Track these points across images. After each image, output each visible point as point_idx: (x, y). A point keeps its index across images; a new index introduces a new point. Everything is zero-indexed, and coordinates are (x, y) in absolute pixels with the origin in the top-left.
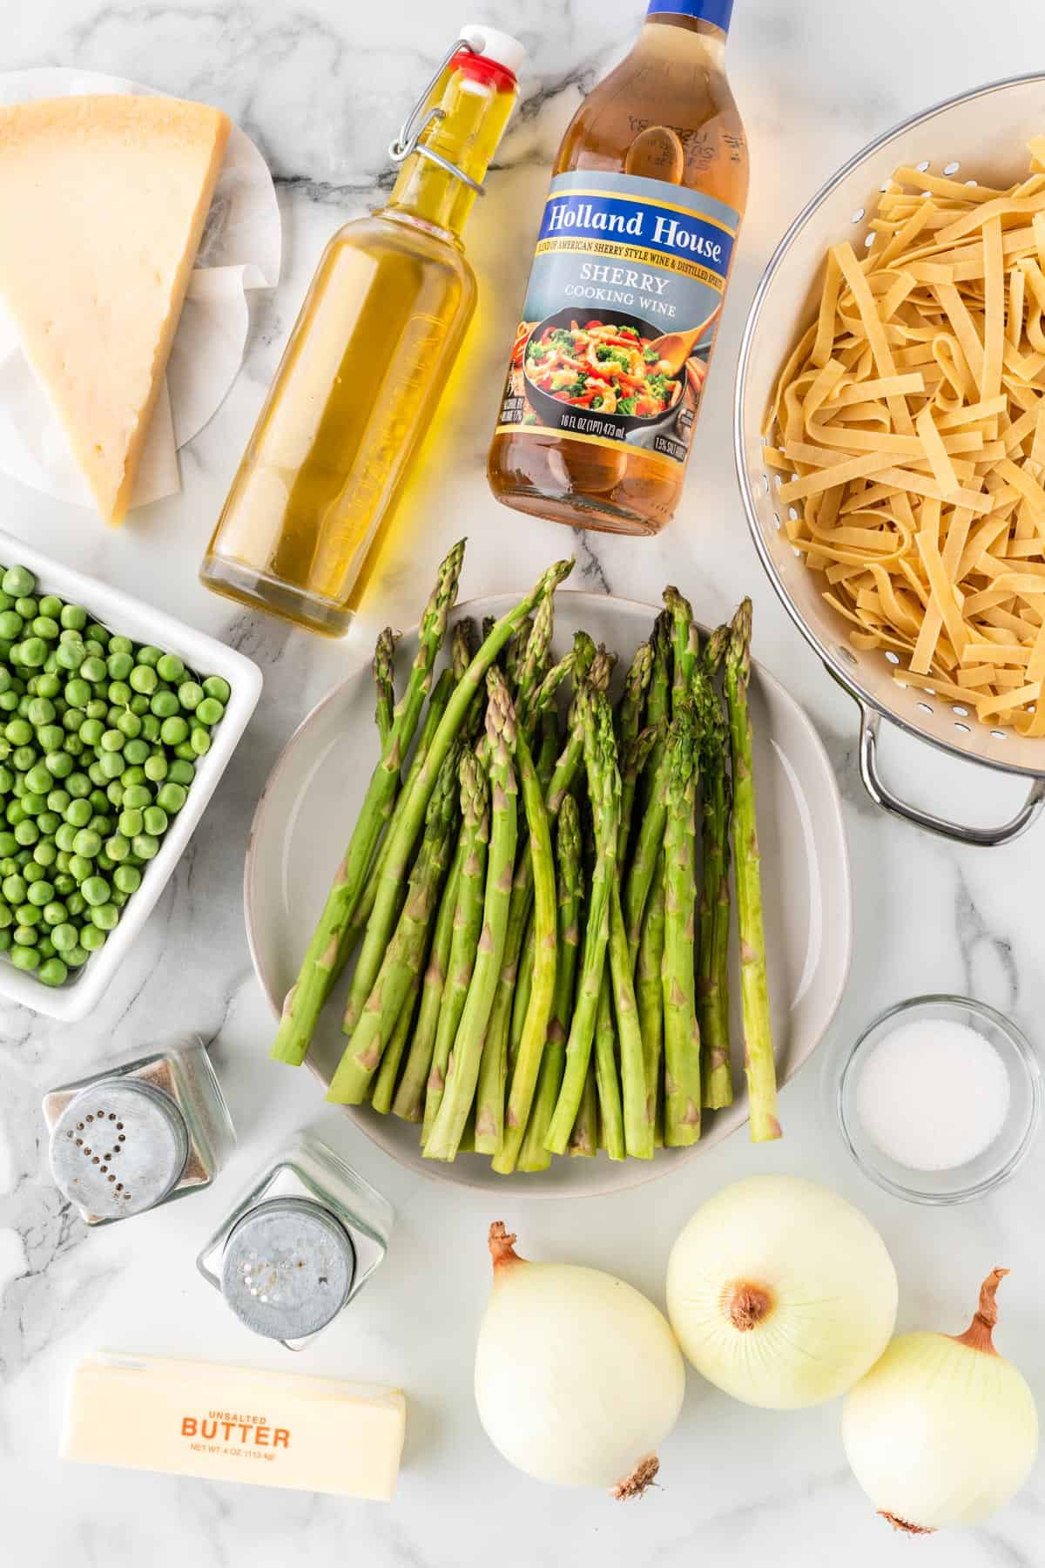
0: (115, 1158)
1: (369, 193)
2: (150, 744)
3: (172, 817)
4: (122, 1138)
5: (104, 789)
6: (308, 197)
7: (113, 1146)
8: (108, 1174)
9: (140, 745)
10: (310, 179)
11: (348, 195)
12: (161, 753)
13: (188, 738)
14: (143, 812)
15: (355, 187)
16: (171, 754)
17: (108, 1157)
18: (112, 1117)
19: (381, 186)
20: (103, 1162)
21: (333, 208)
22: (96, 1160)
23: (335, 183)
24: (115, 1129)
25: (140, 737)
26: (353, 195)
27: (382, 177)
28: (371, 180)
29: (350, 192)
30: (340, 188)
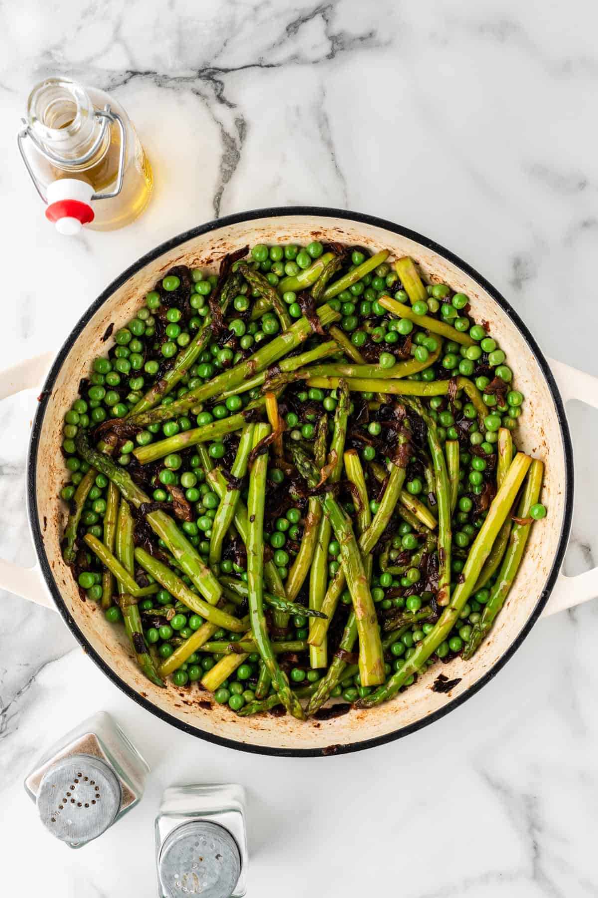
0: (74, 806)
1: (193, 81)
4: (87, 806)
6: (155, 84)
7: (80, 801)
8: (63, 804)
10: (156, 73)
11: (180, 83)
15: (184, 78)
17: (73, 801)
18: (97, 796)
19: (200, 77)
20: (69, 799)
21: (170, 91)
22: (69, 795)
23: (172, 75)
24: (91, 800)
26: (183, 83)
27: (201, 71)
28: (195, 74)
29: (181, 81)
30: (175, 79)
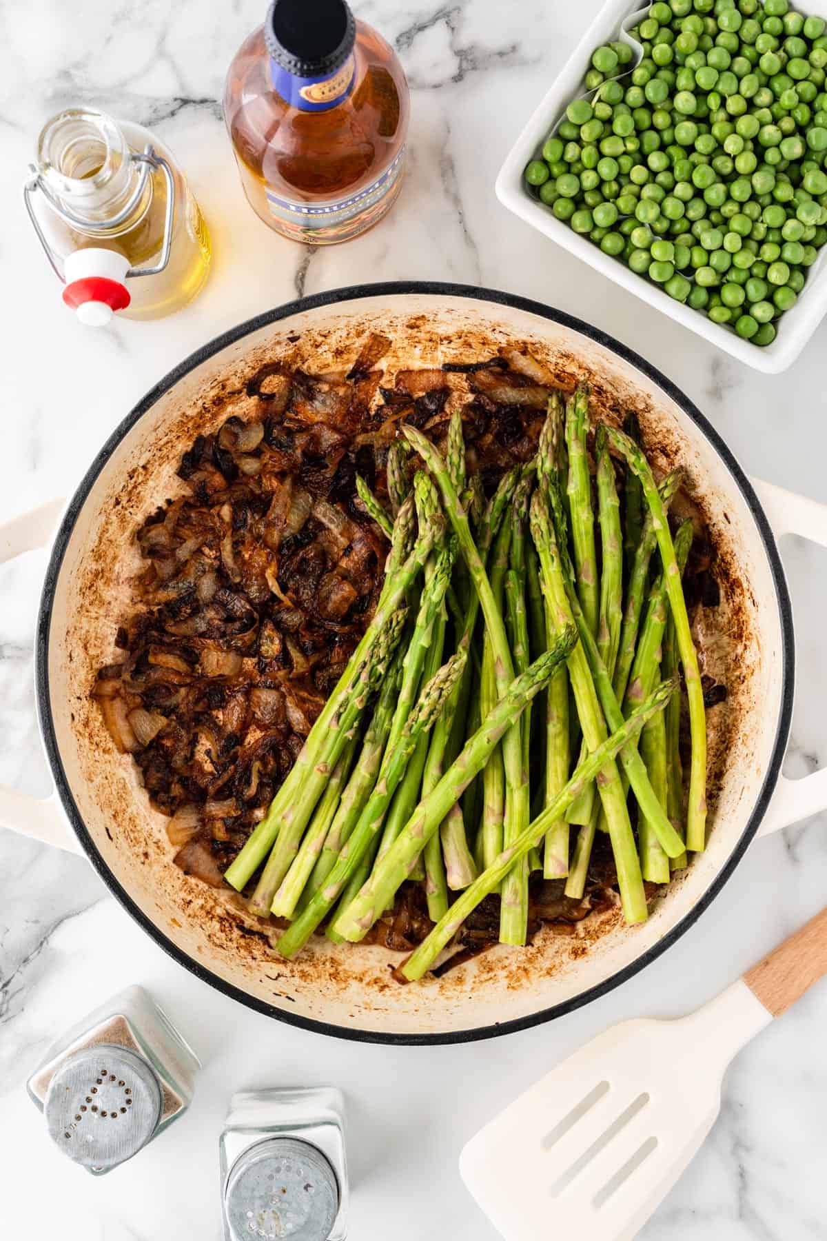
0: (96, 1115)
2: (725, 274)
3: (661, 286)
4: (114, 1115)
5: (689, 231)
7: (105, 1110)
8: (81, 1113)
9: (725, 265)
10: (215, 101)
12: (716, 283)
13: (724, 305)
14: (671, 262)
16: (714, 291)
17: (95, 1109)
20: (89, 1106)
22: (89, 1100)
24: (119, 1107)
25: (732, 266)
